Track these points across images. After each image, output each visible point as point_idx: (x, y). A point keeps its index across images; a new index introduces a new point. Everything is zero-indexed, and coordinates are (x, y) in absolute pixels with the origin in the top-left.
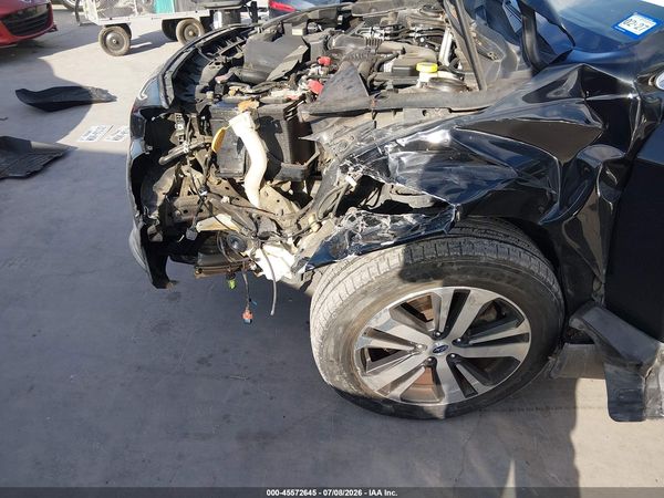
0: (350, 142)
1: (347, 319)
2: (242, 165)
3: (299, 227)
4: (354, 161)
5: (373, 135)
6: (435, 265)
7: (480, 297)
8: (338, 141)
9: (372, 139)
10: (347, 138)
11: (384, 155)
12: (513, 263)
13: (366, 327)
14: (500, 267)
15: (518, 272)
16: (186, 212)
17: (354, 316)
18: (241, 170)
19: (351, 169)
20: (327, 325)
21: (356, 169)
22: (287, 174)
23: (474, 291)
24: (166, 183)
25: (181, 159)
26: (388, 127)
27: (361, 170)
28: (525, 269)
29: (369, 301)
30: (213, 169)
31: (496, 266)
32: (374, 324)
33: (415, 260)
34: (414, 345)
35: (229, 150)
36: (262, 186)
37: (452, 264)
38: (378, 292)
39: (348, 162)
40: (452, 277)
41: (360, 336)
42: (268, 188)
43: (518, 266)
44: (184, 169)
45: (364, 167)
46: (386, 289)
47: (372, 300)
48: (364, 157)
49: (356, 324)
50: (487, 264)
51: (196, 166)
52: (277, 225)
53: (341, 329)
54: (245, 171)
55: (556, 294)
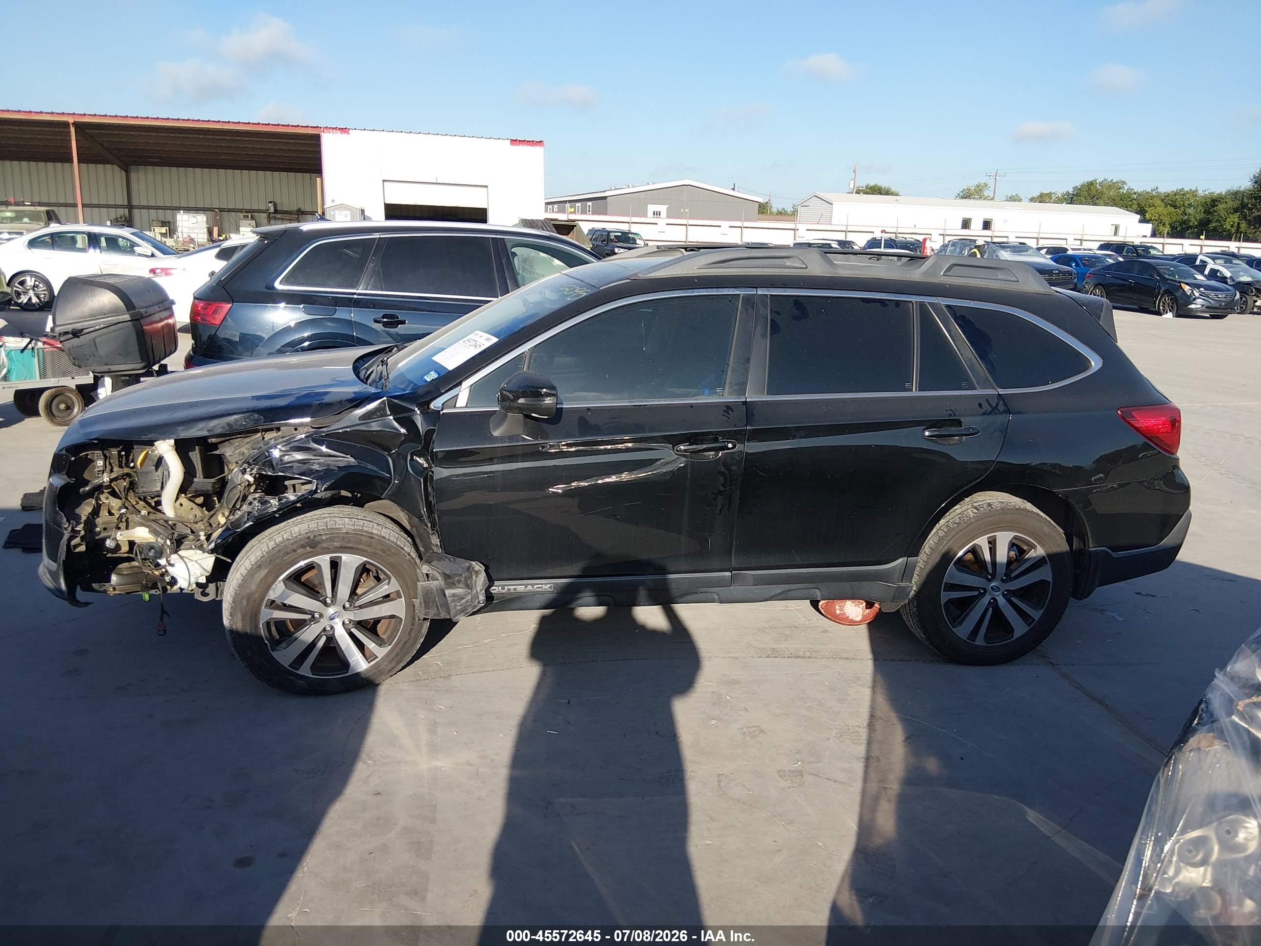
0: (246, 452)
1: (248, 591)
2: (159, 485)
3: (211, 525)
4: (249, 464)
5: (262, 445)
6: (308, 538)
7: (350, 562)
8: (237, 452)
9: (261, 447)
10: (243, 450)
11: (269, 456)
12: (367, 532)
13: (267, 598)
14: (358, 534)
15: (372, 538)
16: (105, 529)
17: (253, 587)
18: (159, 489)
19: (248, 470)
20: (233, 602)
21: (252, 469)
22: (199, 488)
23: (345, 557)
24: (85, 510)
25: (99, 488)
26: (271, 439)
27: (256, 470)
28: (377, 535)
29: (263, 572)
30: (131, 494)
31: (355, 534)
32: (272, 595)
33: (294, 536)
34: (312, 614)
35: (148, 473)
36: (177, 498)
37: (321, 535)
38: (269, 564)
39: (245, 466)
40: (323, 545)
41: (263, 607)
42: (183, 499)
43: (372, 533)
44: (102, 497)
45: (257, 467)
46: (275, 560)
47: (266, 571)
48: (256, 461)
49: (257, 595)
50: (347, 533)
51: (114, 494)
52: (191, 530)
53: (245, 602)
54: (162, 488)
55: (409, 554)
